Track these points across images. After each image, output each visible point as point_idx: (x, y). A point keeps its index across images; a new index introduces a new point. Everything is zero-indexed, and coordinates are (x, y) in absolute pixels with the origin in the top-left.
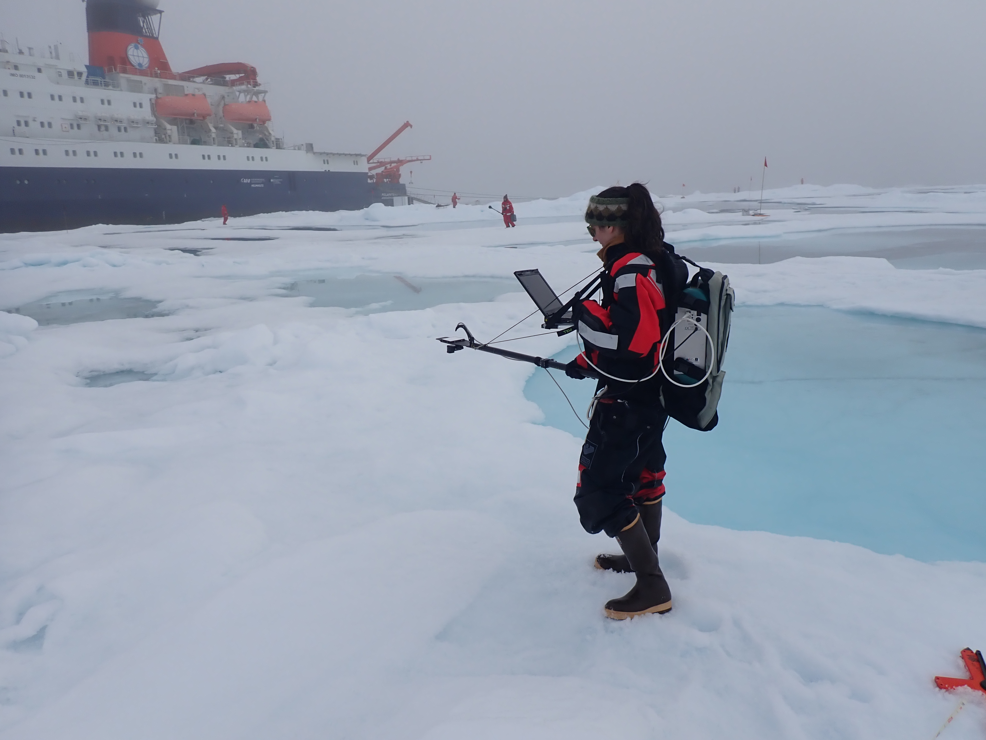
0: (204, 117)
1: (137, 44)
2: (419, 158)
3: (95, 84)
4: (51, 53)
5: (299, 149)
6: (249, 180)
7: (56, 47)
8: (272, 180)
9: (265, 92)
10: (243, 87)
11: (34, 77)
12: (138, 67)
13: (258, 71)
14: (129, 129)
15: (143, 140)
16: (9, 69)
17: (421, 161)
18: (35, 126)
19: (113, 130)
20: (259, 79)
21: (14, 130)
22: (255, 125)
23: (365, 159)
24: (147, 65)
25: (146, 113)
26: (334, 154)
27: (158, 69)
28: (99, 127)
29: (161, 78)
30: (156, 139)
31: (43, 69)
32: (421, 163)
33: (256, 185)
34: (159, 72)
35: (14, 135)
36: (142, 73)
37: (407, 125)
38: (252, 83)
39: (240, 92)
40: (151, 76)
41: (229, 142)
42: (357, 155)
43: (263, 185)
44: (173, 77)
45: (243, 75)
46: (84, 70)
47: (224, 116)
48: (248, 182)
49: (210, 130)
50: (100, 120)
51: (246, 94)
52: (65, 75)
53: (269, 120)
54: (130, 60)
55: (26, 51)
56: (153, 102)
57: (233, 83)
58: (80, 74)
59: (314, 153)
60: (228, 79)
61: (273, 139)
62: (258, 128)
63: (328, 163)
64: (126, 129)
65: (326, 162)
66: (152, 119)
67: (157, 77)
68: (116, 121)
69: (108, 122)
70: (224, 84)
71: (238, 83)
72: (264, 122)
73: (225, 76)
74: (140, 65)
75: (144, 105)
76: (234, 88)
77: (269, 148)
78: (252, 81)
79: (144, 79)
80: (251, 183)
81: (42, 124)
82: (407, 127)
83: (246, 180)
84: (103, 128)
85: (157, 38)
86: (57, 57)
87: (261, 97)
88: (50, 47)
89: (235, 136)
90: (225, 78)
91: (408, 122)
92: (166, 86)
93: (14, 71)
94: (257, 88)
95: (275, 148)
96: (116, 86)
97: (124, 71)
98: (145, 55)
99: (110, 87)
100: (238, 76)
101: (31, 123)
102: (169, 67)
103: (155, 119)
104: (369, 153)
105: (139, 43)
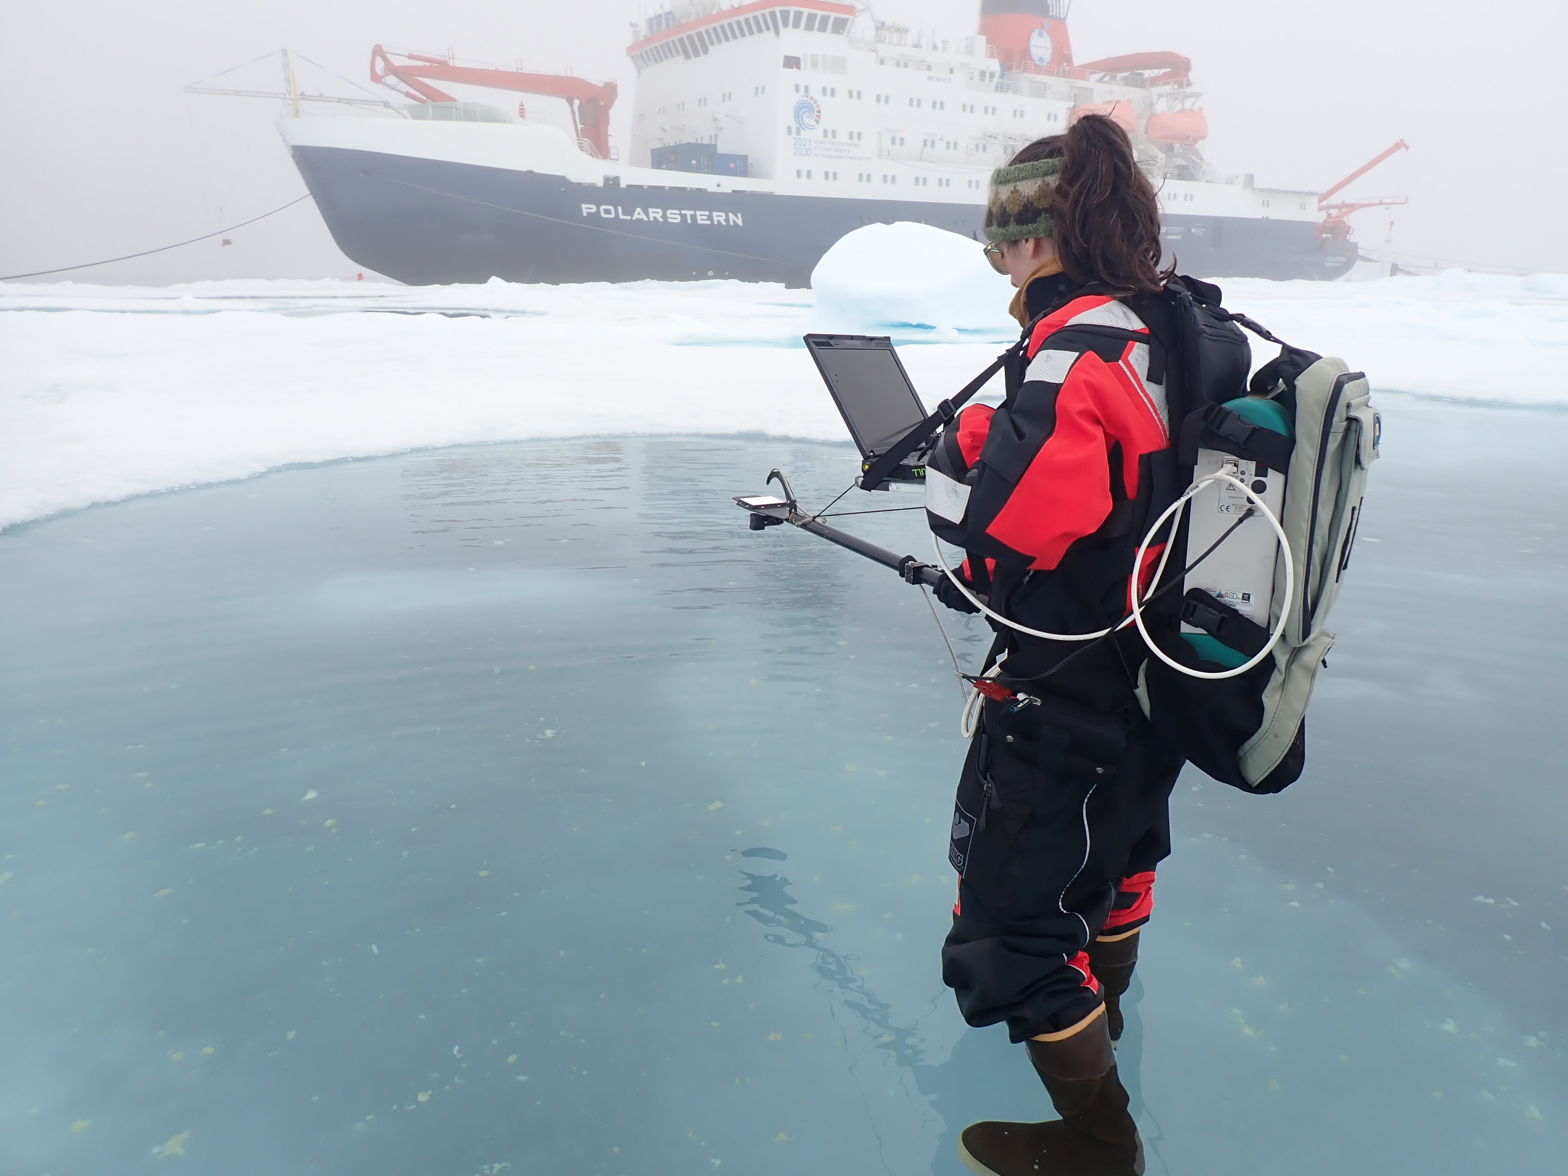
1: (1043, 30)
2: (1385, 201)
4: (966, 47)
5: (1234, 183)
8: (1193, 230)
9: (1197, 95)
10: (1167, 88)
12: (1039, 62)
13: (1192, 63)
16: (922, 70)
17: (1388, 205)
18: (940, 146)
20: (1192, 75)
21: (922, 153)
22: (1177, 146)
23: (1315, 200)
24: (1048, 60)
26: (1278, 191)
27: (1065, 65)
29: (1068, 77)
31: (955, 70)
32: (1387, 208)
34: (1067, 68)
35: (921, 160)
36: (1049, 72)
37: (1401, 145)
39: (1160, 96)
40: (1056, 76)
42: (1307, 193)
44: (1076, 74)
45: (1169, 70)
46: (997, 68)
47: (1146, 133)
50: (1010, 138)
51: (1170, 98)
52: (977, 76)
53: (1204, 138)
54: (1032, 54)
55: (940, 45)
57: (1154, 82)
58: (992, 75)
59: (1254, 190)
60: (1147, 76)
61: (1204, 167)
62: (1181, 151)
63: (1268, 206)
65: (1265, 204)
67: (1064, 76)
70: (1141, 83)
71: (1160, 82)
72: (1195, 141)
73: (1142, 72)
74: (1041, 59)
75: (1058, 117)
76: (1153, 89)
77: (1196, 180)
78: (1182, 78)
79: (1050, 80)
81: (948, 145)
82: (1400, 148)
85: (1064, 19)
86: (972, 54)
87: (1188, 103)
88: (966, 38)
89: (1159, 163)
90: (1142, 74)
91: (1402, 140)
92: (1074, 88)
93: (929, 74)
94: (1188, 90)
95: (1205, 181)
97: (1026, 70)
98: (1049, 45)
99: (1010, 92)
100: (1163, 71)
101: (937, 143)
102: (1072, 60)
104: (1326, 191)
105: (1044, 28)
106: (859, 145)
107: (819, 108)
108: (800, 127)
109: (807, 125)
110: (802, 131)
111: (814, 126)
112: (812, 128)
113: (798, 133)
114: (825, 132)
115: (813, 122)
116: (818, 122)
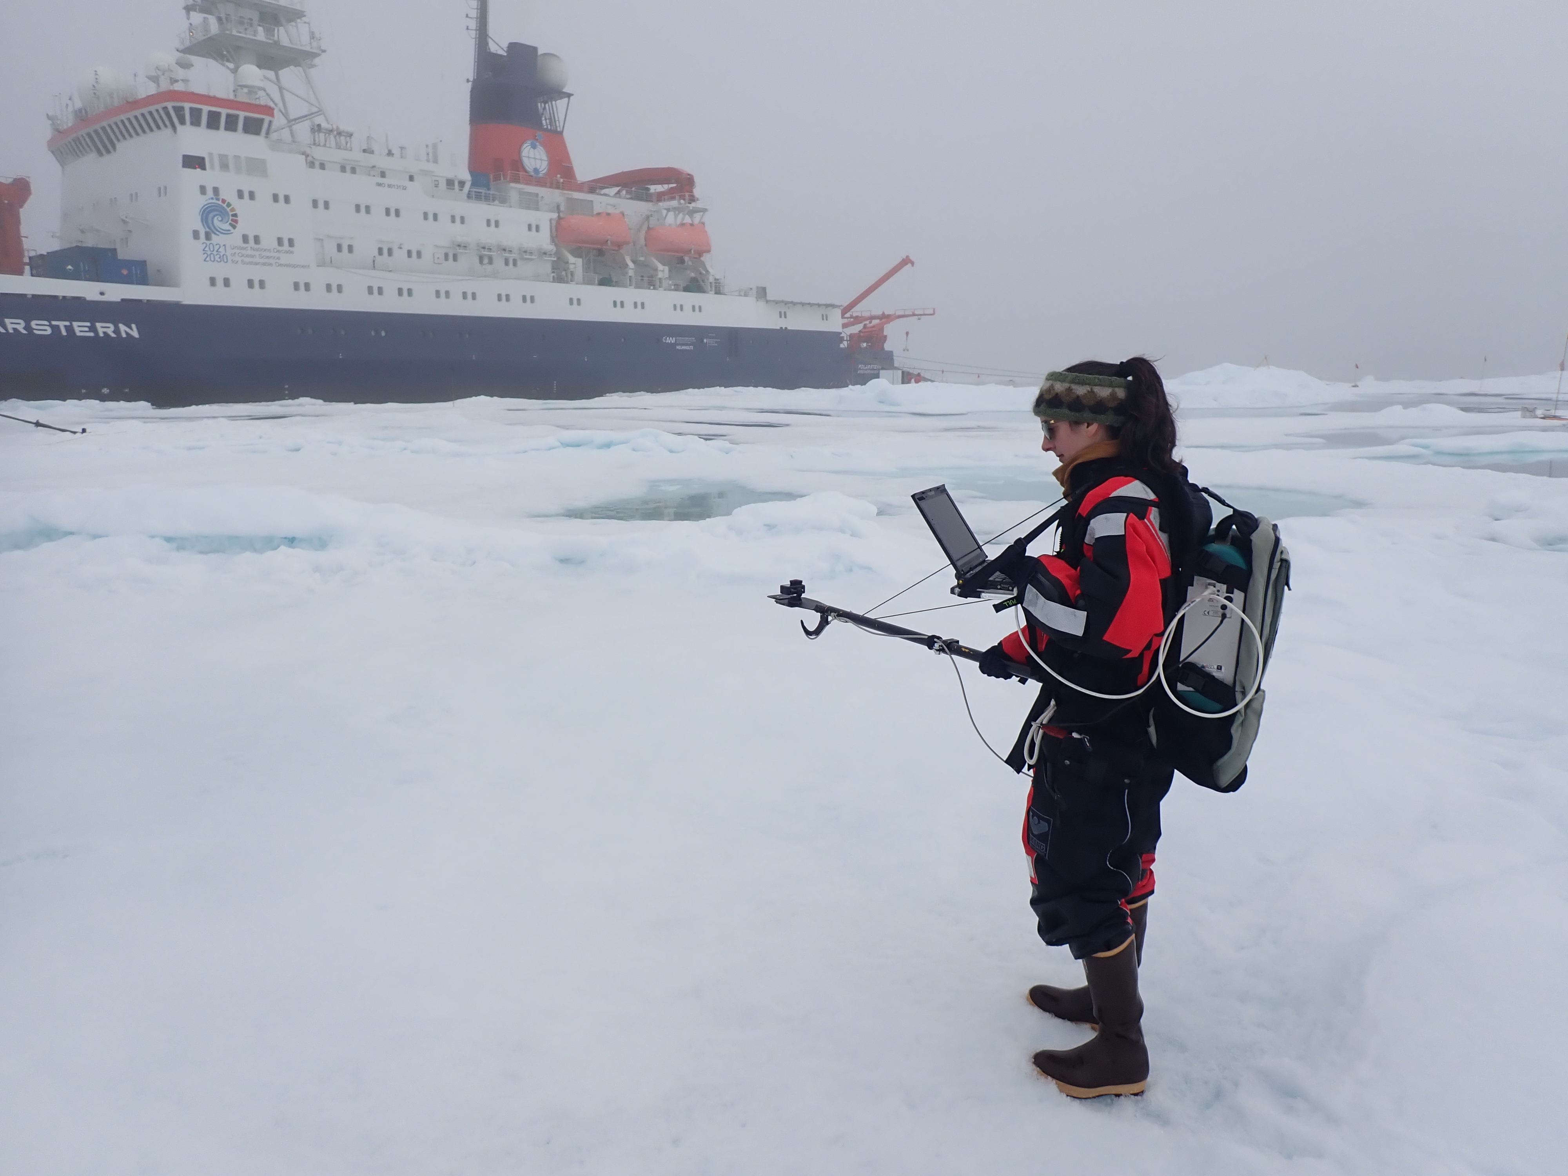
0: (619, 246)
1: (535, 142)
2: (917, 312)
3: (478, 197)
4: (428, 154)
5: (746, 295)
6: (674, 339)
7: (435, 146)
8: (705, 340)
9: (704, 210)
10: (674, 203)
11: (405, 188)
12: (532, 174)
13: (696, 179)
14: (519, 263)
15: (537, 278)
16: (374, 176)
17: (919, 317)
18: (400, 255)
19: (499, 263)
20: (697, 192)
21: (374, 261)
22: (686, 259)
23: (838, 312)
24: (544, 171)
25: (543, 240)
26: (794, 304)
27: (561, 178)
28: (481, 258)
29: (563, 189)
30: (553, 277)
31: (415, 178)
32: (919, 319)
33: (684, 347)
34: (562, 180)
35: (374, 268)
36: (540, 182)
37: (907, 262)
38: (687, 197)
39: (668, 210)
40: (551, 187)
41: (650, 282)
42: (827, 306)
43: (692, 347)
44: (580, 188)
45: (675, 185)
46: (466, 176)
47: (646, 245)
48: (672, 342)
49: (627, 265)
50: (484, 248)
51: (677, 213)
52: (443, 184)
53: (708, 251)
54: (525, 165)
55: (397, 151)
56: (554, 223)
57: (660, 197)
58: (462, 184)
59: (767, 301)
60: (653, 191)
61: (711, 279)
62: (690, 263)
63: (785, 317)
64: (515, 263)
65: (782, 315)
66: (550, 247)
67: (558, 188)
68: (504, 250)
69: (494, 252)
70: (647, 197)
71: (666, 197)
72: (700, 254)
73: (649, 186)
74: (536, 170)
75: (541, 228)
76: (661, 204)
77: (705, 292)
78: (687, 194)
79: (542, 191)
80: (676, 344)
81: (409, 253)
82: (907, 264)
83: (669, 338)
84: (486, 261)
85: (561, 133)
86: (435, 161)
87: (697, 217)
88: (427, 146)
89: (660, 275)
90: (648, 189)
91: (907, 257)
92: (570, 200)
93: (381, 180)
94: (693, 205)
95: (713, 292)
96: (503, 201)
97: (516, 180)
98: (545, 157)
99: (496, 202)
100: (668, 186)
101: (396, 251)
102: (574, 174)
103: (555, 249)
104: (845, 304)
105: (537, 140)
106: (292, 252)
107: (235, 211)
108: (210, 231)
109: (219, 229)
110: (213, 235)
111: (229, 230)
112: (227, 232)
113: (208, 237)
114: (245, 239)
115: (227, 226)
116: (234, 227)
